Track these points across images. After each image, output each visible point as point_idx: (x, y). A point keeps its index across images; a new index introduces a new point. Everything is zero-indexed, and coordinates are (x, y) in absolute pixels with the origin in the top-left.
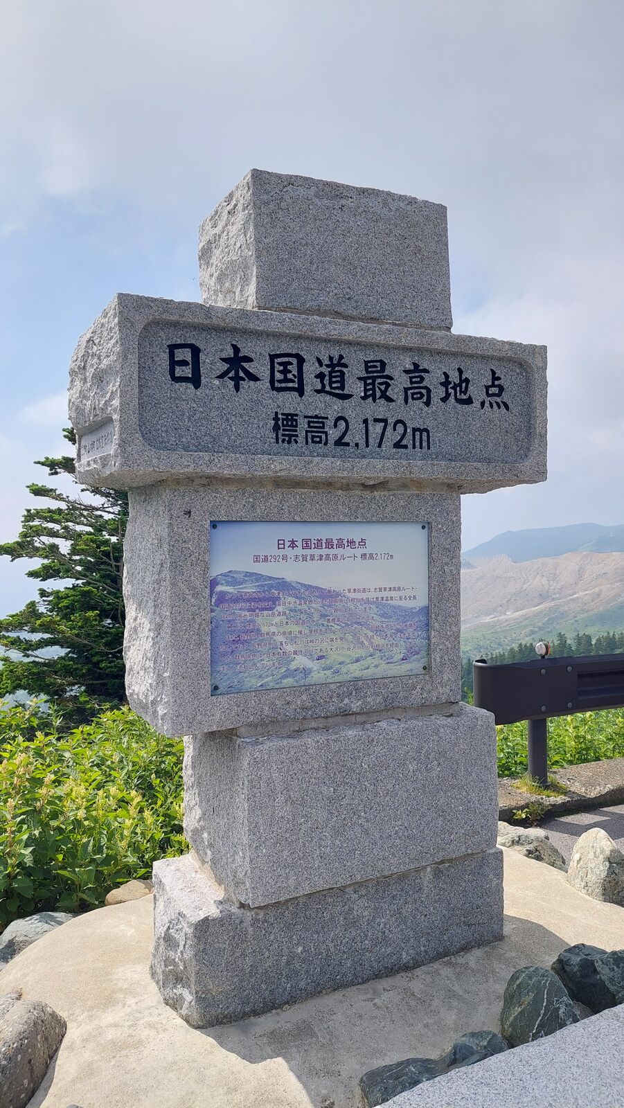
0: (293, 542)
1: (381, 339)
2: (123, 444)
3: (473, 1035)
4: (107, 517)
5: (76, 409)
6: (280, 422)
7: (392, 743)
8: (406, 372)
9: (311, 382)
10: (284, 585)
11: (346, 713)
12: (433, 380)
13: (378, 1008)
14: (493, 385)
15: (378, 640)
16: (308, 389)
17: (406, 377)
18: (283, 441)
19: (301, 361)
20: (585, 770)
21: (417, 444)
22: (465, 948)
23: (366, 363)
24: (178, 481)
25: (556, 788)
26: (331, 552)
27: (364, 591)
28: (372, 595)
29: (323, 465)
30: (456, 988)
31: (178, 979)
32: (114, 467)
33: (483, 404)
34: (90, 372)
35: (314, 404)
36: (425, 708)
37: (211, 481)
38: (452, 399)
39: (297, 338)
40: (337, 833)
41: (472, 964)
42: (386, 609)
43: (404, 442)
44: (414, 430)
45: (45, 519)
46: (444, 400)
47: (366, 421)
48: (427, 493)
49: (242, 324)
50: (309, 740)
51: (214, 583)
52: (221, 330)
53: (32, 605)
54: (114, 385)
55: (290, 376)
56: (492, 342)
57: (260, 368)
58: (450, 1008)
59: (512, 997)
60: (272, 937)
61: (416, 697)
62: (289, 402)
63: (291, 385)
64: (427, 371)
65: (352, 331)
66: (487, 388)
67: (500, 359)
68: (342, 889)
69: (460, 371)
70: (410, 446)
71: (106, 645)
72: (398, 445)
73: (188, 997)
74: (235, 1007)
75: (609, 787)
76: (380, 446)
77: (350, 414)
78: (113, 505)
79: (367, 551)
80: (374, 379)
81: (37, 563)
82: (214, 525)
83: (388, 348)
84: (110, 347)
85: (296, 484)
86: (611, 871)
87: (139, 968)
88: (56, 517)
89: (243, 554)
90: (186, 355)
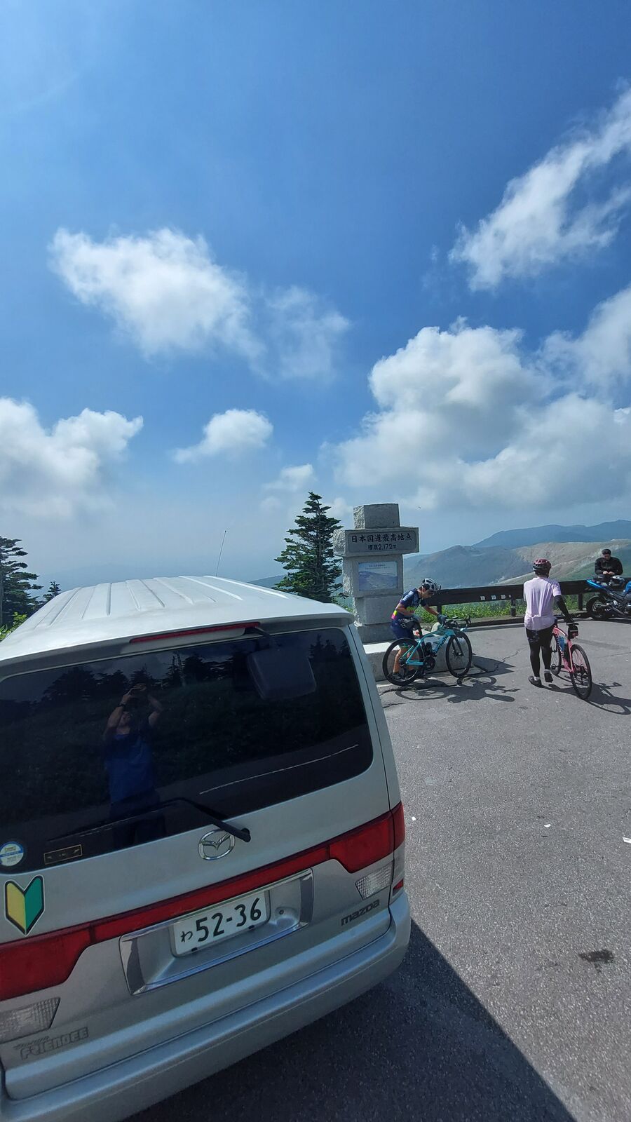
1: (386, 531)
2: (346, 552)
6: (370, 546)
8: (392, 535)
10: (370, 573)
11: (382, 595)
12: (396, 536)
14: (408, 536)
15: (387, 582)
16: (374, 540)
18: (370, 549)
19: (373, 536)
21: (394, 547)
23: (384, 535)
24: (354, 557)
26: (379, 567)
27: (387, 574)
29: (377, 553)
32: (344, 556)
33: (406, 539)
34: (341, 541)
35: (375, 543)
37: (359, 557)
38: (401, 539)
39: (372, 532)
40: (379, 614)
42: (388, 577)
47: (384, 545)
48: (396, 556)
49: (363, 531)
50: (376, 599)
51: (359, 573)
52: (359, 533)
54: (344, 543)
56: (408, 528)
57: (366, 538)
61: (395, 592)
62: (371, 543)
63: (371, 540)
65: (382, 529)
67: (410, 531)
68: (382, 624)
69: (401, 534)
72: (390, 548)
76: (387, 549)
77: (381, 544)
79: (386, 567)
80: (385, 538)
81: (285, 564)
82: (359, 563)
83: (389, 531)
84: (343, 538)
85: (372, 556)
89: (365, 568)
90: (354, 537)
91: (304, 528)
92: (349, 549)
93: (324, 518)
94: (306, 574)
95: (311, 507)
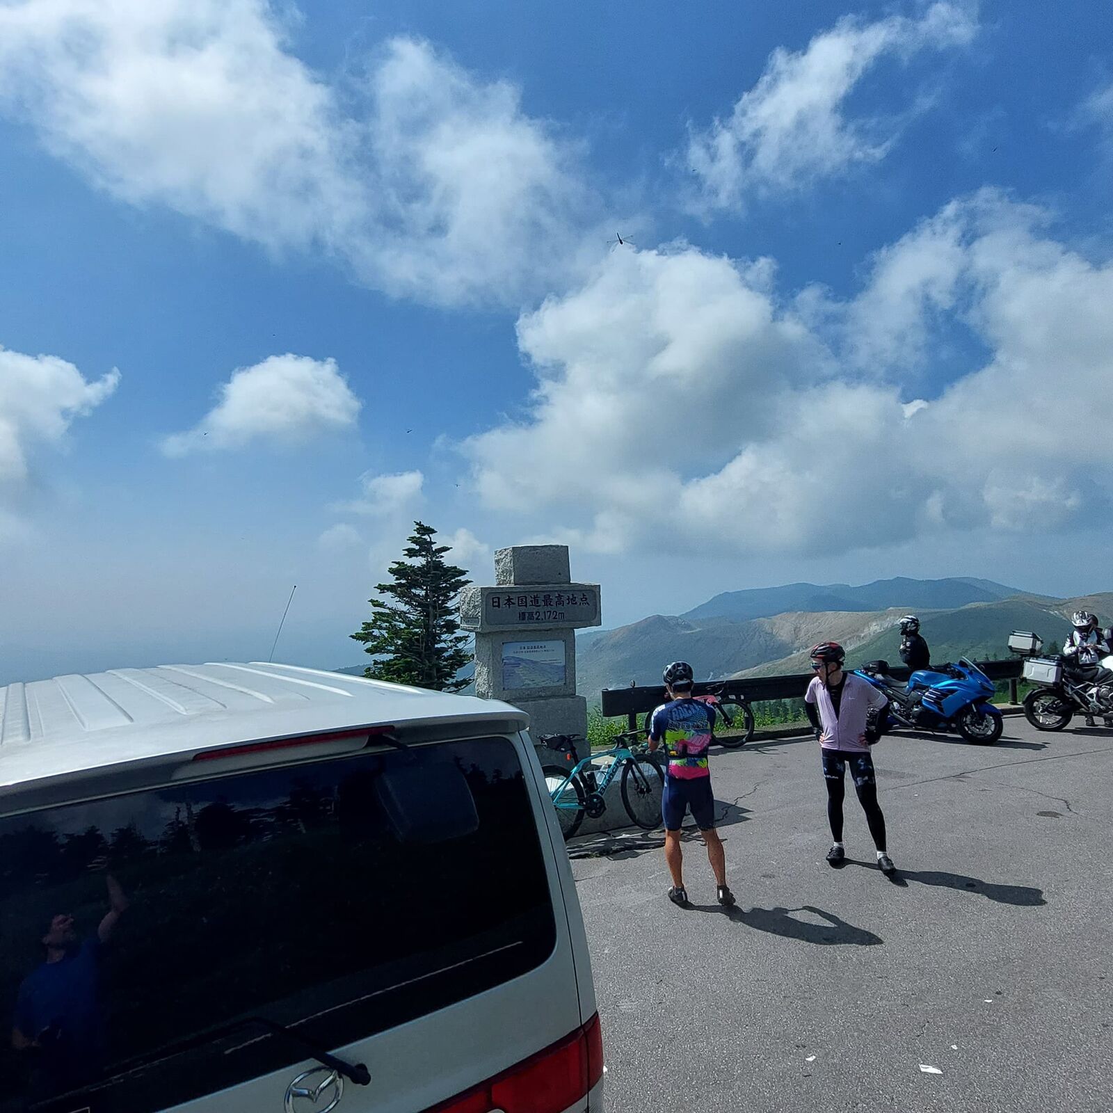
1: (549, 589)
2: (481, 625)
5: (466, 612)
6: (521, 615)
8: (556, 597)
9: (529, 603)
10: (522, 660)
11: (540, 696)
12: (564, 598)
14: (583, 598)
15: (549, 675)
16: (528, 605)
17: (556, 599)
18: (522, 620)
19: (526, 598)
21: (560, 617)
23: (545, 596)
24: (494, 633)
26: (535, 650)
27: (546, 661)
28: (548, 662)
29: (533, 625)
32: (479, 630)
33: (580, 603)
34: (472, 605)
35: (530, 609)
36: (564, 696)
37: (502, 632)
38: (570, 603)
39: (525, 592)
42: (553, 667)
43: (556, 617)
44: (559, 614)
46: (568, 603)
47: (545, 612)
48: (564, 631)
49: (510, 591)
51: (503, 660)
52: (505, 593)
54: (479, 610)
55: (523, 602)
56: (583, 585)
57: (515, 601)
61: (562, 692)
62: (523, 609)
63: (524, 604)
64: (563, 596)
65: (540, 587)
66: (581, 599)
67: (585, 590)
69: (573, 595)
70: (558, 618)
76: (549, 619)
77: (540, 611)
79: (546, 649)
80: (547, 600)
82: (503, 644)
83: (551, 591)
84: (478, 600)
85: (525, 631)
89: (511, 651)
90: (496, 600)
91: (403, 581)
92: (487, 619)
93: (439, 566)
94: (407, 662)
95: (417, 547)
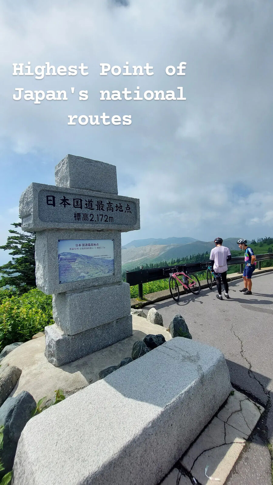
0: (80, 245)
1: (101, 196)
2: (34, 220)
3: (125, 359)
4: (32, 238)
5: (21, 211)
6: (76, 215)
7: (106, 292)
8: (107, 204)
10: (77, 255)
11: (94, 286)
12: (114, 206)
13: (103, 356)
14: (128, 207)
15: (102, 268)
16: (83, 207)
17: (107, 205)
18: (77, 220)
19: (81, 200)
20: (151, 295)
21: (110, 221)
22: (124, 339)
23: (98, 201)
24: (49, 230)
25: (145, 299)
26: (90, 247)
27: (98, 256)
28: (100, 257)
29: (87, 226)
30: (122, 348)
31: (52, 355)
32: (32, 226)
33: (125, 212)
34: (25, 202)
35: (85, 211)
36: (114, 284)
37: (58, 230)
38: (118, 210)
39: (80, 195)
40: (92, 315)
41: (125, 342)
42: (104, 261)
43: (107, 220)
44: (109, 217)
45: (14, 239)
46: (116, 210)
47: (98, 215)
48: (113, 232)
49: (66, 191)
50: (85, 293)
51: (59, 256)
52: (60, 192)
53: (10, 262)
54: (31, 206)
55: (78, 204)
56: (127, 197)
57: (71, 202)
58: (120, 353)
59: (134, 348)
60: (76, 342)
61: (111, 281)
62: (78, 210)
63: (79, 206)
64: (112, 204)
65: (94, 194)
66: (126, 208)
67: (129, 201)
68: (94, 328)
69: (120, 204)
70: (109, 221)
71: (31, 272)
72: (106, 221)
73: (55, 360)
74: (68, 360)
75: (156, 298)
76: (101, 221)
77: (94, 213)
78: (33, 235)
79: (99, 247)
80: (99, 205)
81: (12, 251)
82: (59, 241)
83: (103, 198)
84: (31, 196)
85: (80, 230)
86: (156, 317)
87: (41, 354)
88: (17, 238)
90: (51, 198)
92: (41, 216)
